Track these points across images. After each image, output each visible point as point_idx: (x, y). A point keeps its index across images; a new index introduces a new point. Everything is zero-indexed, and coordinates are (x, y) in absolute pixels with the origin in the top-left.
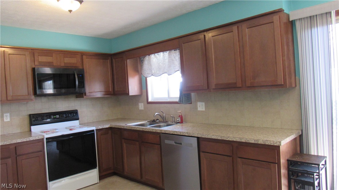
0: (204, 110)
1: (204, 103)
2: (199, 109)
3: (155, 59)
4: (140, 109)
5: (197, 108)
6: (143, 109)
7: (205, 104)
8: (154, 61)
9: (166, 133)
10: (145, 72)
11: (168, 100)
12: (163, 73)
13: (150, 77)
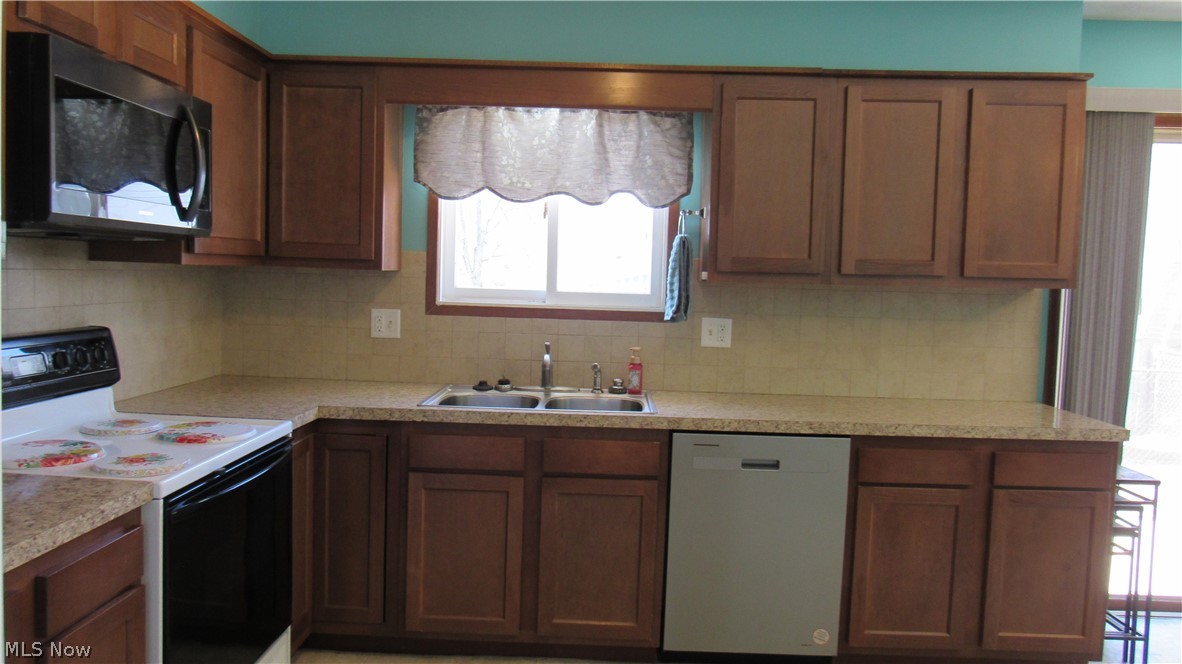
0: (727, 343)
1: (728, 322)
2: (707, 341)
3: (512, 126)
4: (374, 334)
5: (700, 339)
6: (399, 336)
7: (734, 324)
8: (506, 135)
9: (704, 428)
10: (446, 174)
11: (550, 303)
12: (552, 194)
13: (464, 197)
